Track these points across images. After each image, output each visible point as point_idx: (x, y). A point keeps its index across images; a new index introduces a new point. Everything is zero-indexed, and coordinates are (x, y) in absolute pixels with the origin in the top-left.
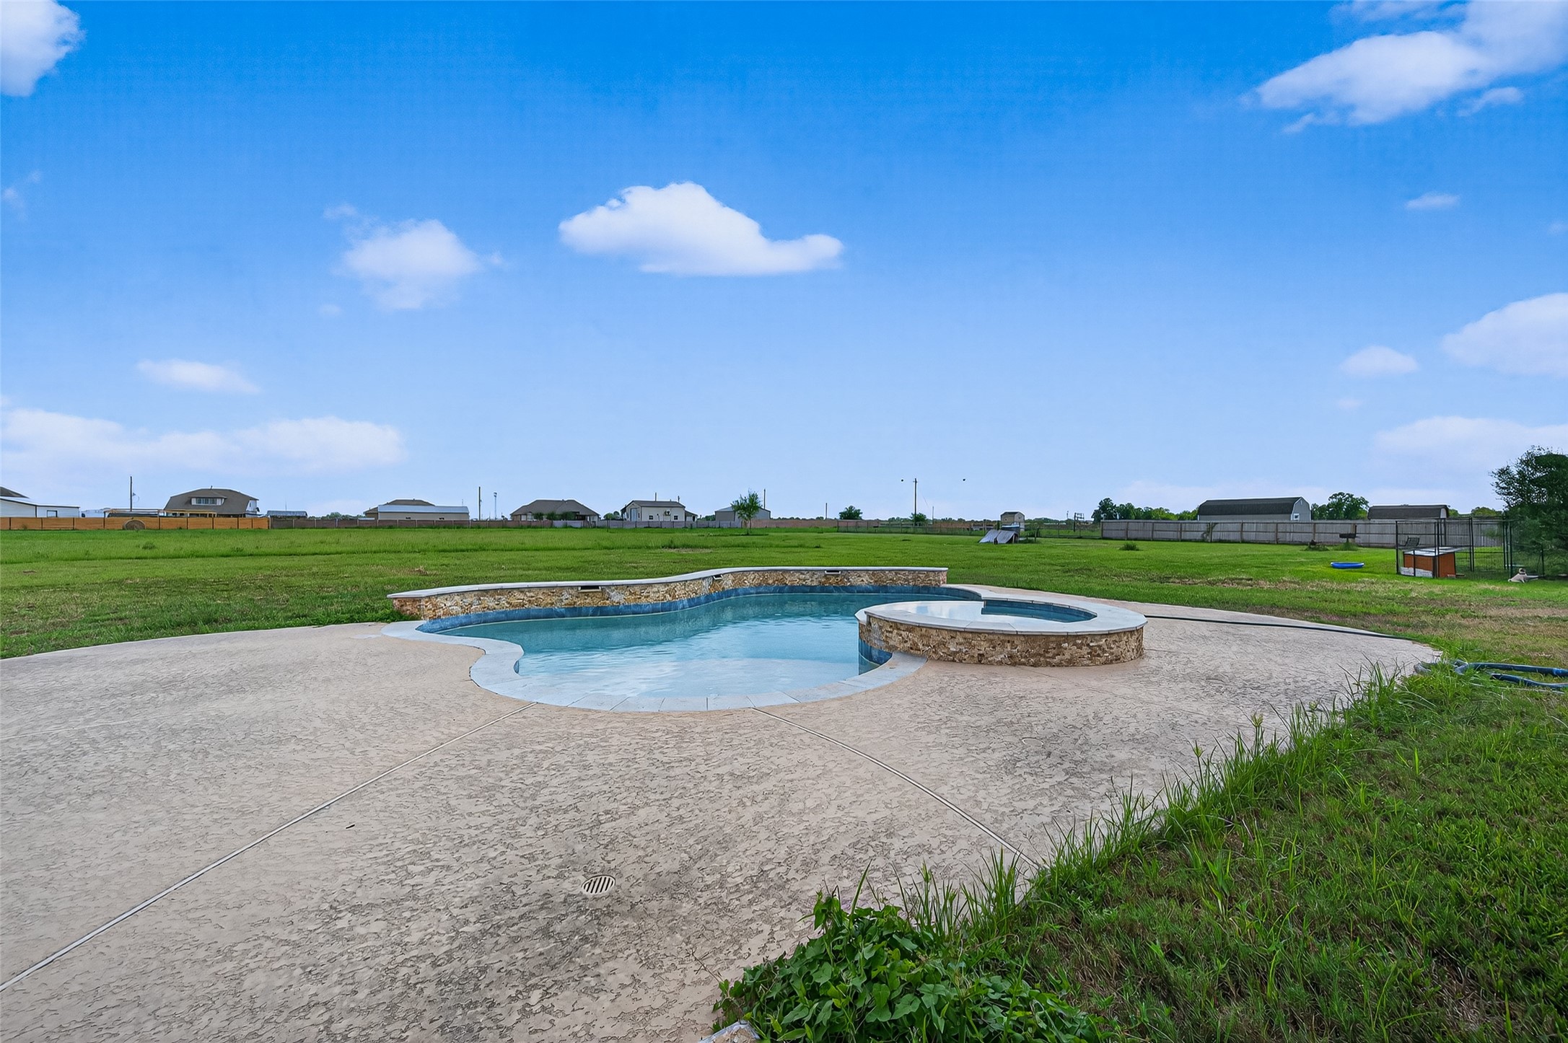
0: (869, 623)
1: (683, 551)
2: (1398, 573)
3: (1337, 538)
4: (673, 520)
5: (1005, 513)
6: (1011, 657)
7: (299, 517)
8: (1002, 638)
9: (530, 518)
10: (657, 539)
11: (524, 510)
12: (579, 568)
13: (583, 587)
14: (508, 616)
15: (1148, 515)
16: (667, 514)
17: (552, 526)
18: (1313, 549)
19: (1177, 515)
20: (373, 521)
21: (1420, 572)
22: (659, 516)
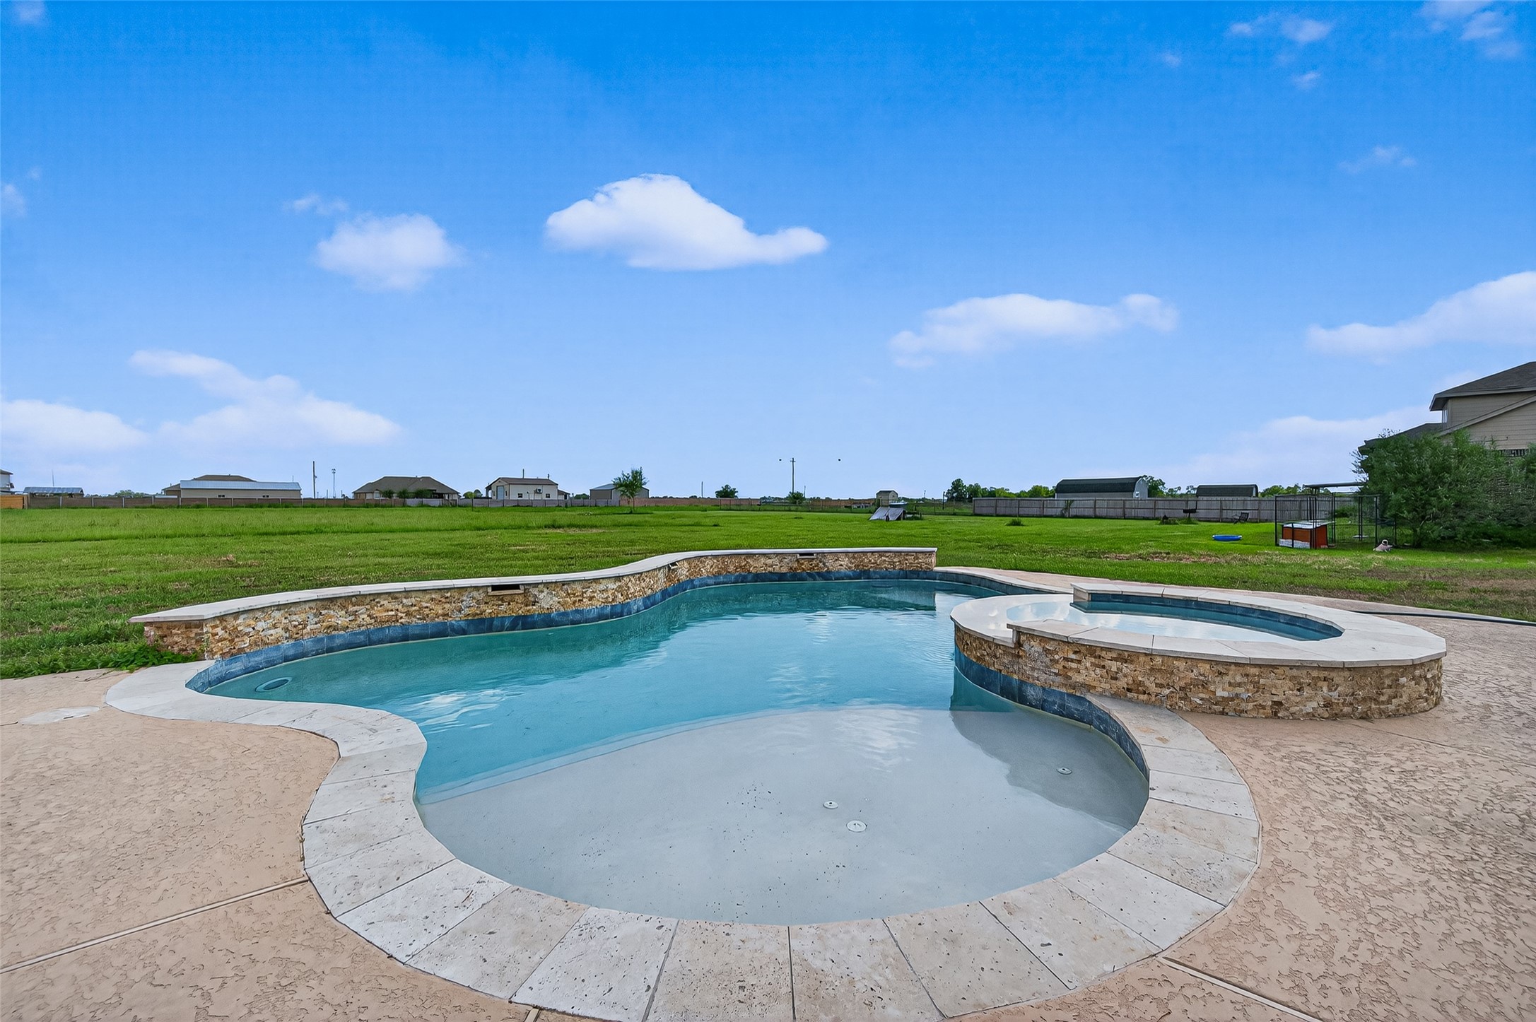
0: (1019, 644)
1: (571, 531)
2: (1277, 545)
3: (1181, 514)
4: (545, 498)
5: (881, 491)
6: (1328, 705)
7: (71, 495)
8: (1315, 674)
9: (377, 496)
10: (537, 519)
11: (370, 488)
12: (453, 553)
13: (495, 588)
14: (370, 639)
15: (992, 494)
16: (538, 492)
17: (404, 505)
18: (1167, 523)
19: (1016, 494)
20: (176, 499)
21: (1298, 544)
22: (529, 495)
